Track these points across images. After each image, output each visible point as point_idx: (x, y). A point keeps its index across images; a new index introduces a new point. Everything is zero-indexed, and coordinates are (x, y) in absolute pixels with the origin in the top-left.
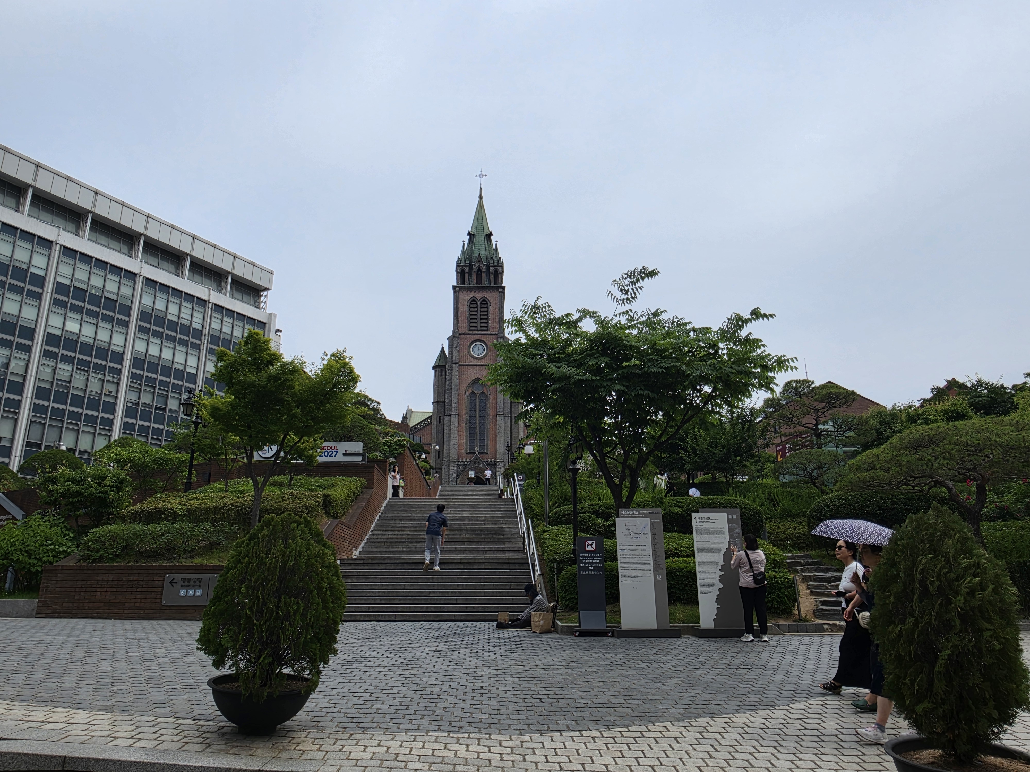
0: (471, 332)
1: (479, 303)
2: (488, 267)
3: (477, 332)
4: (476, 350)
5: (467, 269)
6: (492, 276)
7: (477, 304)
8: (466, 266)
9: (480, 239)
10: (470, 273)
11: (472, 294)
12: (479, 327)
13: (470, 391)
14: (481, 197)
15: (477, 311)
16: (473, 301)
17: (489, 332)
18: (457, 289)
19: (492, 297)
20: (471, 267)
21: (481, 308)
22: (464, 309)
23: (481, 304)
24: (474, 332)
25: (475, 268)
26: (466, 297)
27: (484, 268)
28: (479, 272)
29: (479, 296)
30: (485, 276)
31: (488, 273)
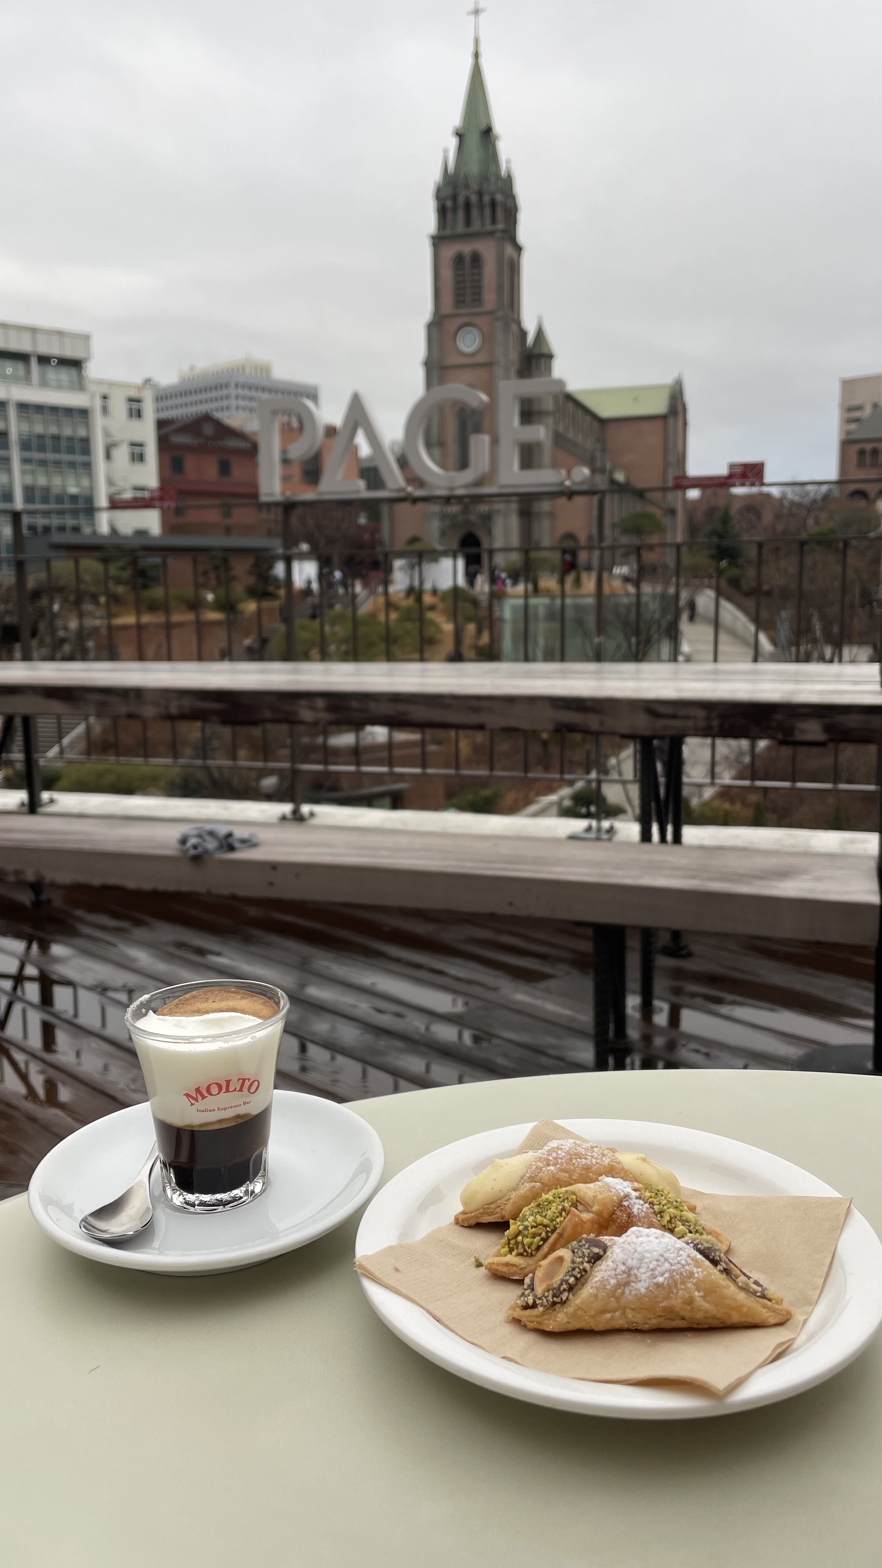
0: (457, 310)
1: (468, 260)
2: (480, 194)
3: (465, 309)
4: (465, 340)
5: (449, 204)
7: (465, 263)
8: (449, 198)
9: (474, 140)
10: (455, 209)
11: (458, 247)
12: (469, 302)
14: (476, 55)
15: (464, 275)
16: (459, 260)
17: (483, 309)
18: (436, 241)
19: (487, 249)
20: (454, 198)
21: (472, 269)
22: (448, 273)
23: (472, 262)
24: (461, 311)
25: (461, 200)
26: (450, 251)
27: (474, 198)
28: (468, 206)
29: (467, 248)
30: (475, 213)
31: (481, 206)
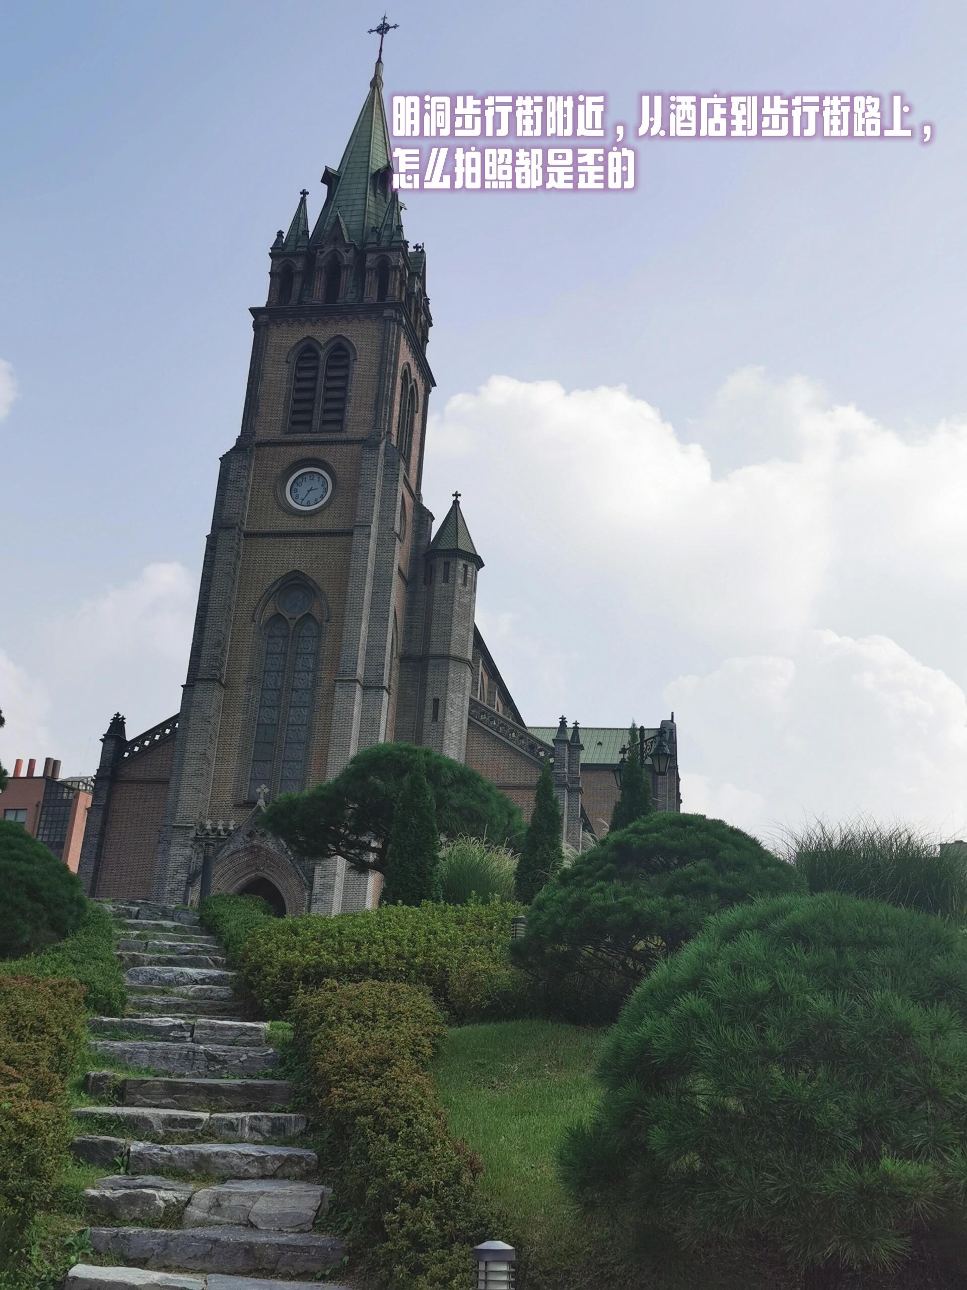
0: (290, 438)
1: (322, 354)
2: (361, 255)
3: (306, 437)
4: (302, 490)
5: (299, 265)
6: (371, 280)
7: (317, 358)
8: (296, 255)
9: (354, 187)
10: (308, 276)
11: (306, 331)
12: (317, 423)
13: (269, 611)
14: (376, 83)
15: (314, 379)
16: (306, 351)
17: (343, 436)
18: (264, 318)
19: (362, 336)
20: (310, 258)
21: (329, 367)
22: (278, 374)
23: (331, 357)
24: (298, 437)
25: (322, 258)
26: (287, 337)
27: (347, 257)
28: (335, 270)
29: (324, 333)
30: (347, 279)
31: (361, 271)
